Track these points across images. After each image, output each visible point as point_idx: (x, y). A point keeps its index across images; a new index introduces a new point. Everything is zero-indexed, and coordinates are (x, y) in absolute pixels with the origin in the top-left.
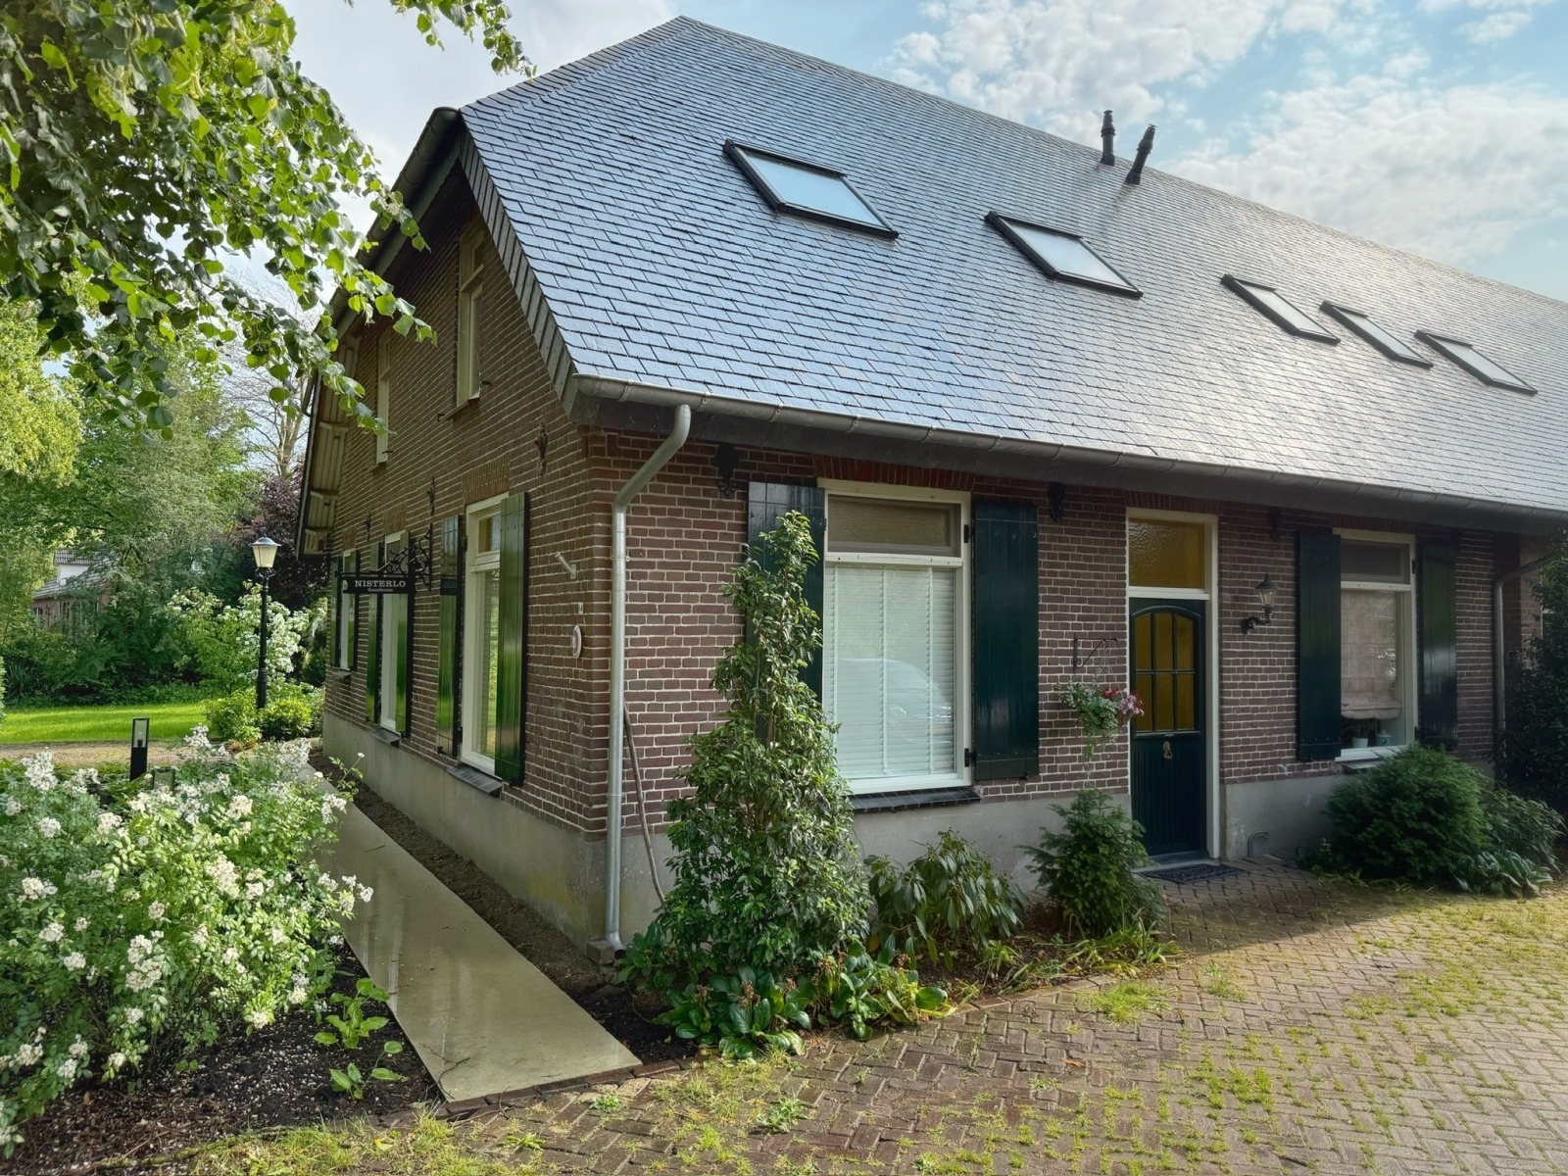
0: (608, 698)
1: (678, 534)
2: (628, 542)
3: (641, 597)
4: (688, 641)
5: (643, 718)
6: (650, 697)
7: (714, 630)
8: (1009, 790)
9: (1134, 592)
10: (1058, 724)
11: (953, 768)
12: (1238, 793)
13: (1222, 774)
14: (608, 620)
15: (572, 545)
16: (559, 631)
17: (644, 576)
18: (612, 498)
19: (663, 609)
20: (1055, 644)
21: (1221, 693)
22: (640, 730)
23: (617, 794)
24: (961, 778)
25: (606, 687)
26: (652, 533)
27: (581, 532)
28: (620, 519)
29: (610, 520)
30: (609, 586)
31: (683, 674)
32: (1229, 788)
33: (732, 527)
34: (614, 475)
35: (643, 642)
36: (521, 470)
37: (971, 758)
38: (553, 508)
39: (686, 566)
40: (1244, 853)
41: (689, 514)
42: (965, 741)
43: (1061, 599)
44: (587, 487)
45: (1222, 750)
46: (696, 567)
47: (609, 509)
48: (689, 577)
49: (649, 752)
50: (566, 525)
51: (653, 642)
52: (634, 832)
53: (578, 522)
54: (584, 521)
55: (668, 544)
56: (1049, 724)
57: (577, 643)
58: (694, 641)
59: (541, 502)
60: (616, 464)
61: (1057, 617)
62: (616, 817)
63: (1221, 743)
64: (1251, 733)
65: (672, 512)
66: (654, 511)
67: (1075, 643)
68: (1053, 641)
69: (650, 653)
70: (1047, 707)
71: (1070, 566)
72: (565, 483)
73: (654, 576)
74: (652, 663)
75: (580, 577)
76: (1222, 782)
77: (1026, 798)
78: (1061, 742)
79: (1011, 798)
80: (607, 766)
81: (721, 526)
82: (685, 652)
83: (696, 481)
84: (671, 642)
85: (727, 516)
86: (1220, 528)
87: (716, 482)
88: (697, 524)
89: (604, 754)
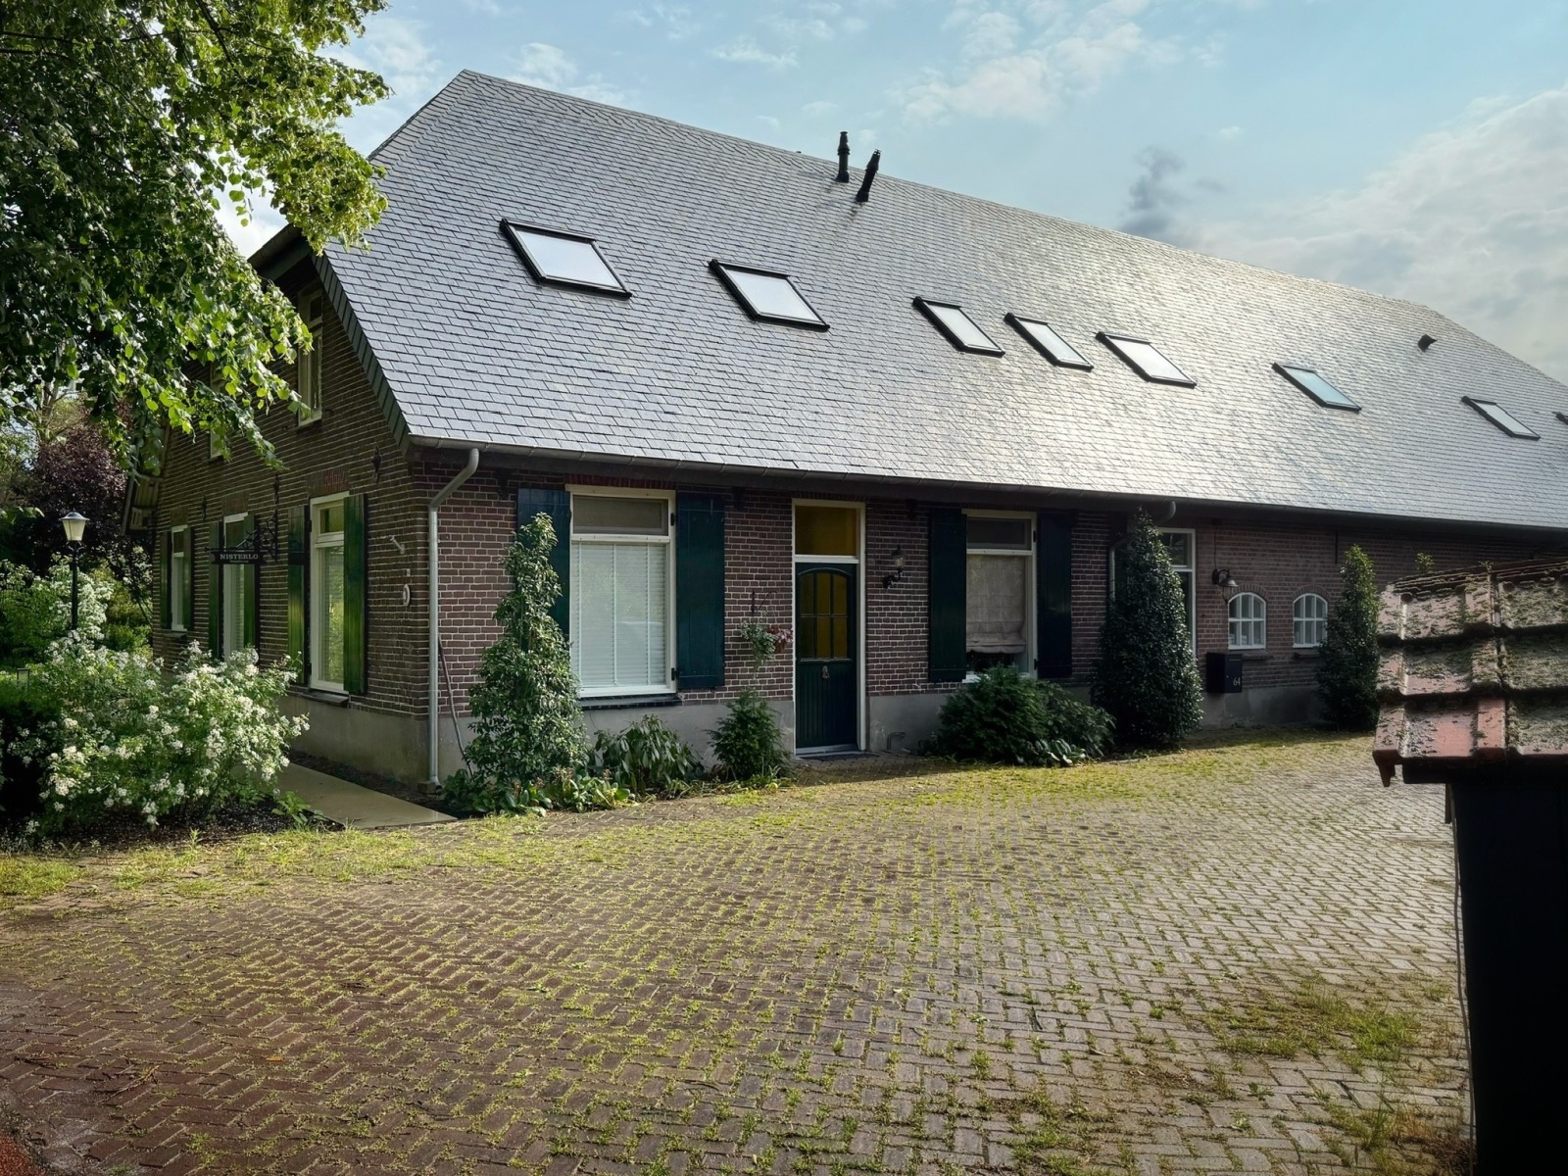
0: (428, 631)
1: (471, 523)
2: (439, 530)
3: (449, 565)
4: (478, 595)
5: (450, 644)
6: (455, 630)
7: (495, 588)
8: (703, 696)
9: (797, 558)
10: (740, 652)
11: (664, 682)
12: (880, 703)
13: (867, 689)
14: (427, 580)
15: (401, 531)
16: (392, 589)
17: (450, 552)
18: (428, 502)
19: (461, 573)
20: (737, 596)
21: (867, 632)
22: (449, 651)
23: (435, 691)
24: (670, 688)
25: (426, 624)
26: (454, 523)
27: (407, 523)
28: (434, 516)
29: (427, 516)
30: (427, 558)
31: (477, 615)
32: (872, 698)
33: (506, 518)
34: (428, 487)
35: (450, 595)
36: (358, 478)
37: (675, 674)
38: (386, 506)
39: (477, 545)
40: (884, 747)
41: (478, 510)
42: (672, 664)
43: (742, 564)
44: (412, 495)
45: (867, 672)
46: (484, 545)
47: (426, 509)
48: (479, 552)
49: (454, 666)
50: (396, 518)
51: (456, 595)
52: (445, 716)
53: (405, 517)
54: (409, 516)
55: (465, 530)
56: (733, 652)
57: (406, 596)
58: (483, 594)
59: (376, 501)
60: (431, 480)
61: (740, 577)
62: (435, 706)
63: (867, 668)
64: (891, 661)
65: (467, 510)
66: (455, 510)
67: (753, 596)
68: (735, 594)
69: (455, 602)
70: (732, 639)
71: (749, 541)
72: (395, 490)
73: (457, 552)
74: (455, 609)
75: (407, 552)
76: (867, 694)
77: (716, 702)
78: (742, 664)
79: (705, 702)
80: (428, 673)
81: (500, 518)
82: (477, 602)
83: (483, 489)
84: (467, 595)
85: (504, 512)
86: (867, 511)
87: (496, 490)
88: (484, 517)
89: (426, 666)
